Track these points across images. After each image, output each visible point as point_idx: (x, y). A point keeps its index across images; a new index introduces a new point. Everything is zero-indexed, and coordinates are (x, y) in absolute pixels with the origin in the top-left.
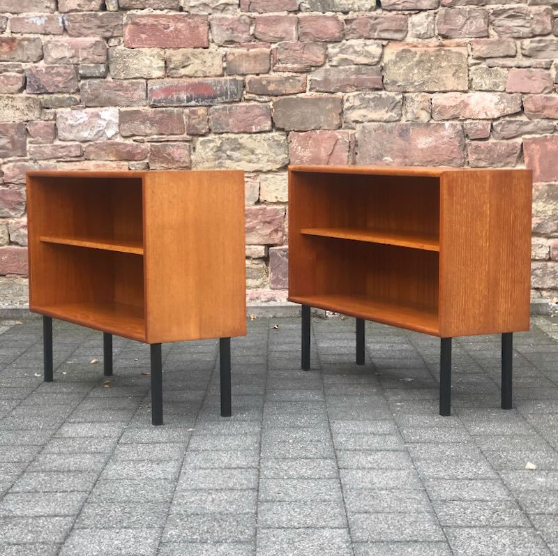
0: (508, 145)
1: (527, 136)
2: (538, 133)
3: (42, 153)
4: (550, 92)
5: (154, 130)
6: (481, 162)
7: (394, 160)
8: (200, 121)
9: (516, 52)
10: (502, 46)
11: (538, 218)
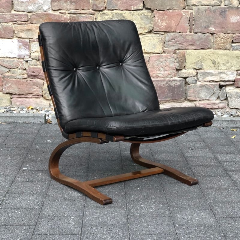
3: (4, 18)
5: (72, 7)
7: (215, 29)
8: (100, 2)
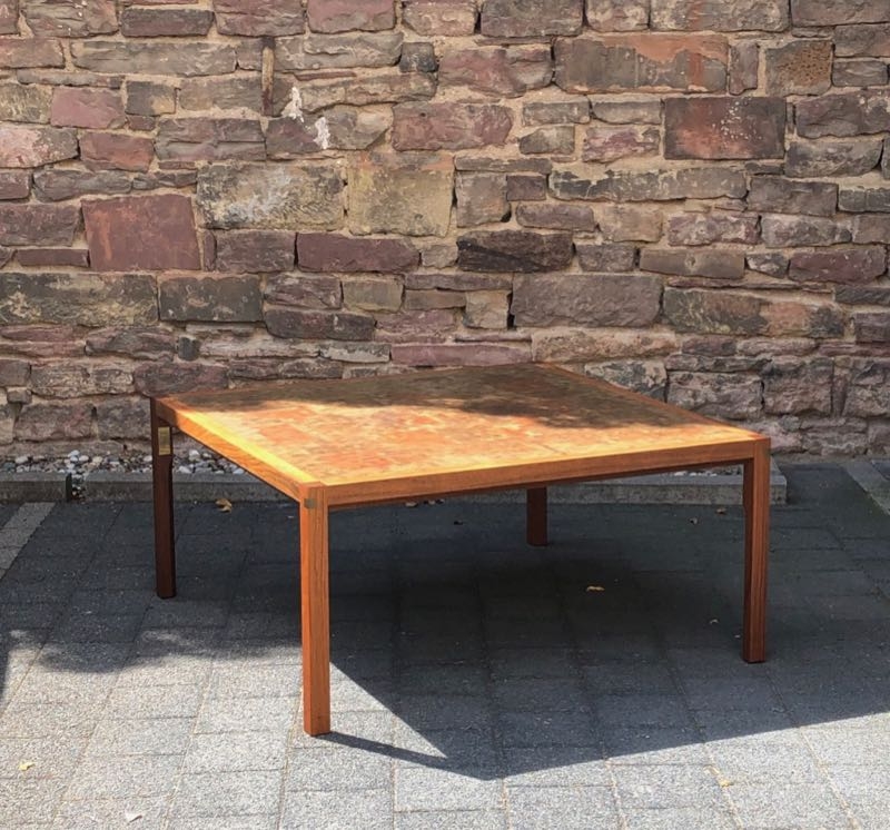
0: (58, 211)
1: (89, 197)
2: (104, 193)
4: (122, 127)
6: (15, 236)
9: (64, 60)
10: (40, 51)
11: (113, 329)
